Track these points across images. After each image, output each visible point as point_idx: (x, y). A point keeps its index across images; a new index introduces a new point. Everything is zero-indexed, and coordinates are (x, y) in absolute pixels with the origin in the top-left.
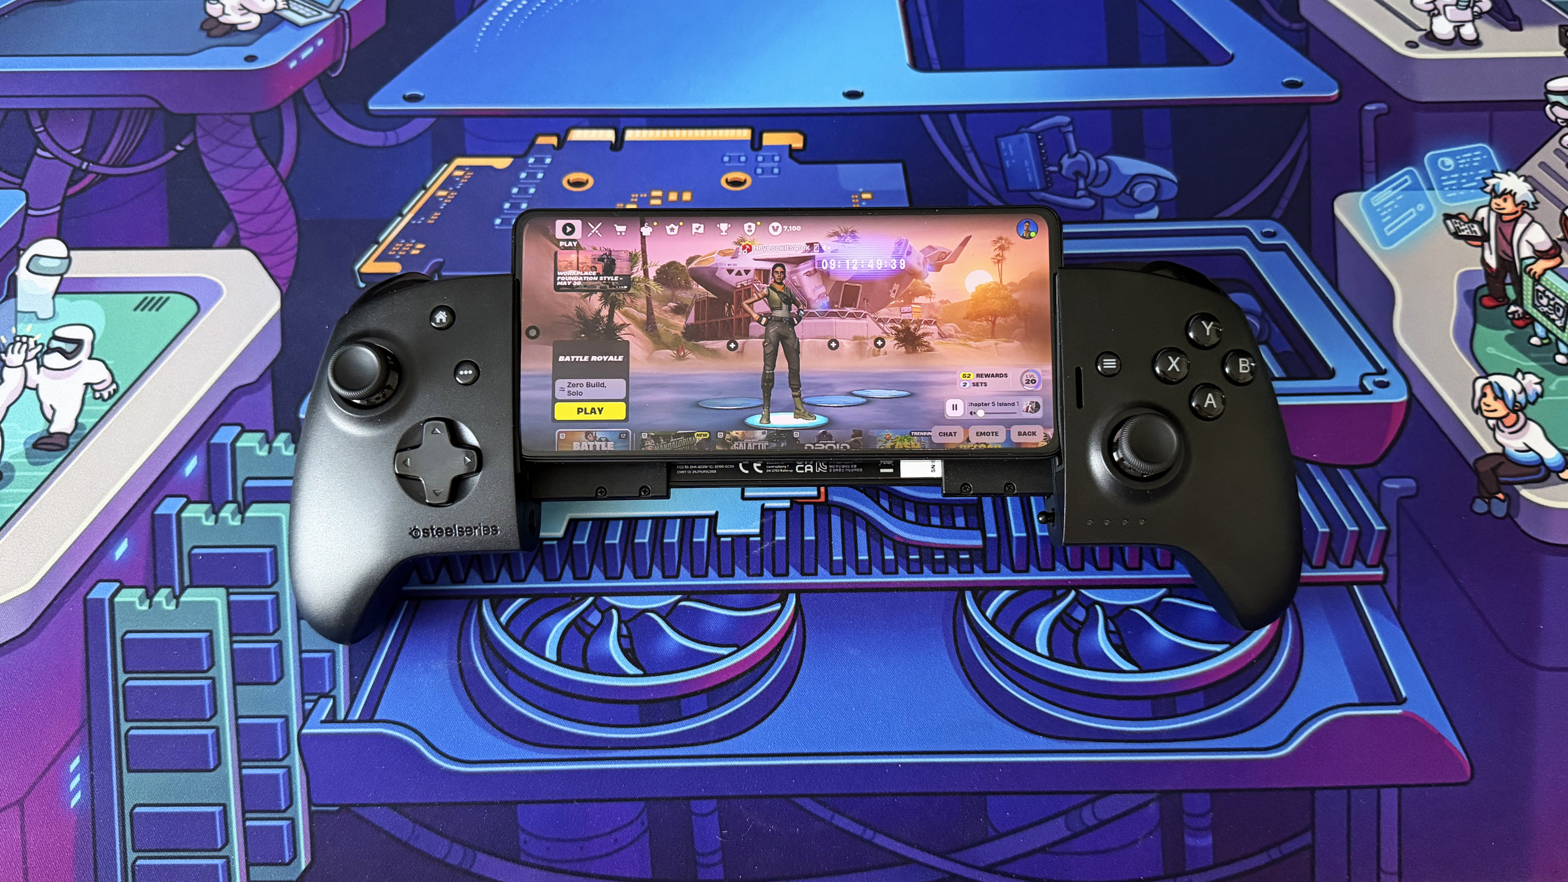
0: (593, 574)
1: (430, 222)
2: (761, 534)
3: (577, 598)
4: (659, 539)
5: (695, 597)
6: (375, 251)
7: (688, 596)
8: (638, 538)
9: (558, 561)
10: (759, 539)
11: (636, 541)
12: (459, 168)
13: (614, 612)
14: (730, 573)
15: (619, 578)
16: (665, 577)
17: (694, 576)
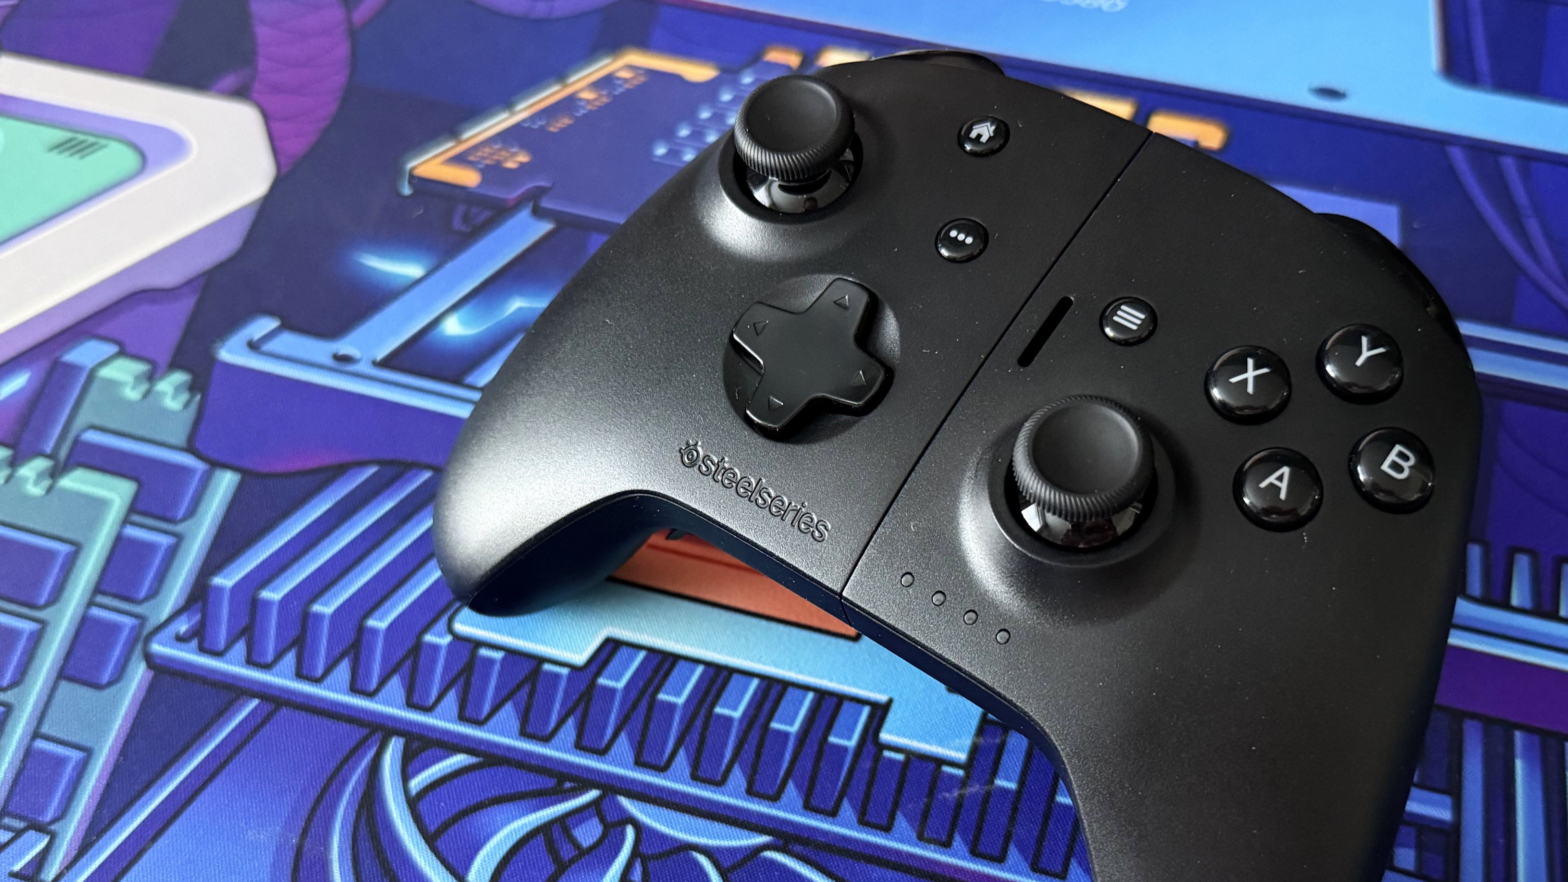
0: (615, 749)
1: (552, 129)
2: (967, 766)
3: (568, 785)
4: (762, 719)
5: (798, 848)
7: (787, 843)
8: (723, 706)
9: (557, 706)
10: (960, 773)
11: (718, 710)
12: (631, 67)
13: (630, 832)
14: (884, 822)
15: (662, 769)
16: (751, 792)
17: (809, 807)
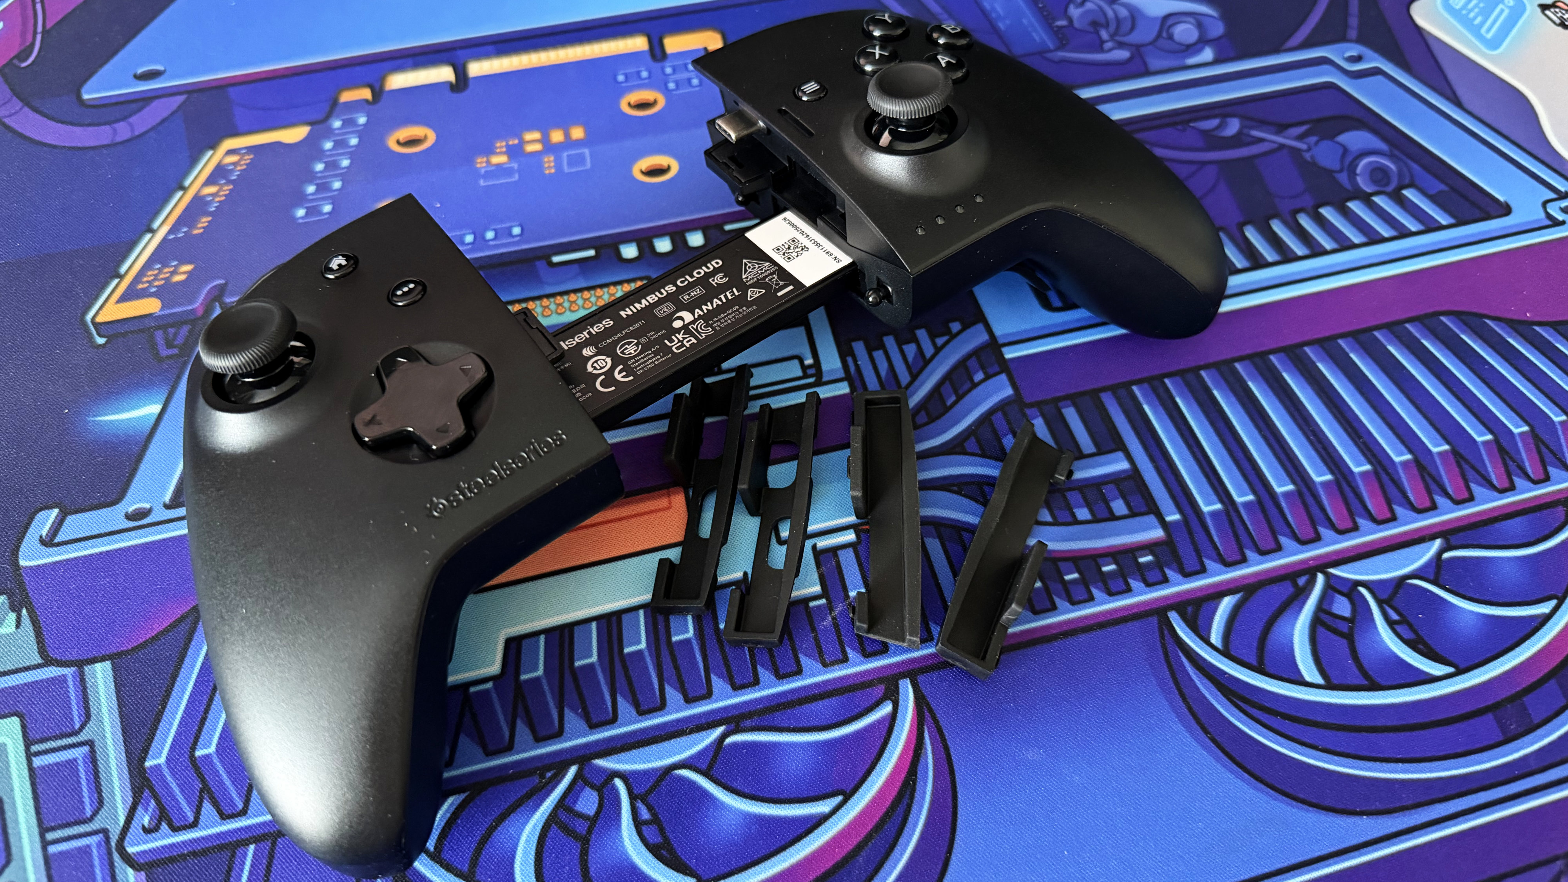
0: (567, 726)
1: (196, 232)
2: (825, 594)
3: (549, 775)
4: (663, 638)
5: (748, 723)
6: (116, 288)
7: (736, 724)
8: (629, 646)
9: (501, 717)
10: (823, 601)
11: (627, 650)
12: (230, 152)
13: (619, 783)
14: (794, 668)
15: (613, 721)
16: (689, 700)
17: (737, 687)
